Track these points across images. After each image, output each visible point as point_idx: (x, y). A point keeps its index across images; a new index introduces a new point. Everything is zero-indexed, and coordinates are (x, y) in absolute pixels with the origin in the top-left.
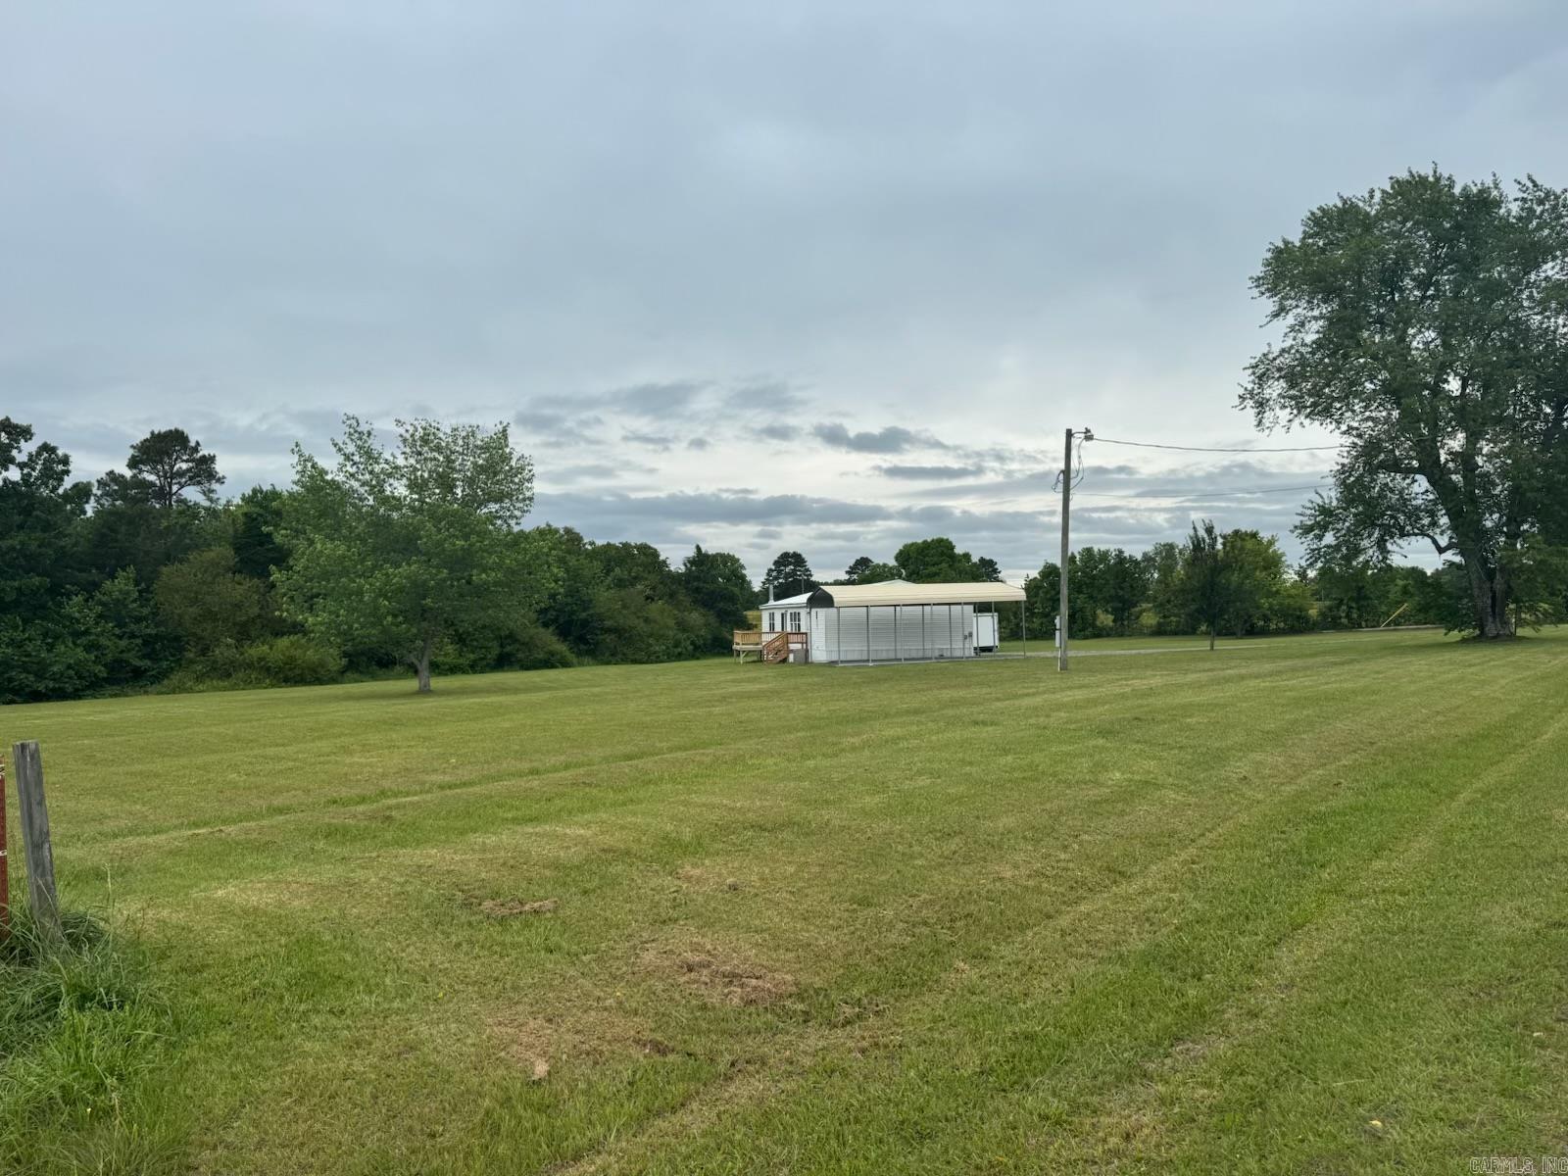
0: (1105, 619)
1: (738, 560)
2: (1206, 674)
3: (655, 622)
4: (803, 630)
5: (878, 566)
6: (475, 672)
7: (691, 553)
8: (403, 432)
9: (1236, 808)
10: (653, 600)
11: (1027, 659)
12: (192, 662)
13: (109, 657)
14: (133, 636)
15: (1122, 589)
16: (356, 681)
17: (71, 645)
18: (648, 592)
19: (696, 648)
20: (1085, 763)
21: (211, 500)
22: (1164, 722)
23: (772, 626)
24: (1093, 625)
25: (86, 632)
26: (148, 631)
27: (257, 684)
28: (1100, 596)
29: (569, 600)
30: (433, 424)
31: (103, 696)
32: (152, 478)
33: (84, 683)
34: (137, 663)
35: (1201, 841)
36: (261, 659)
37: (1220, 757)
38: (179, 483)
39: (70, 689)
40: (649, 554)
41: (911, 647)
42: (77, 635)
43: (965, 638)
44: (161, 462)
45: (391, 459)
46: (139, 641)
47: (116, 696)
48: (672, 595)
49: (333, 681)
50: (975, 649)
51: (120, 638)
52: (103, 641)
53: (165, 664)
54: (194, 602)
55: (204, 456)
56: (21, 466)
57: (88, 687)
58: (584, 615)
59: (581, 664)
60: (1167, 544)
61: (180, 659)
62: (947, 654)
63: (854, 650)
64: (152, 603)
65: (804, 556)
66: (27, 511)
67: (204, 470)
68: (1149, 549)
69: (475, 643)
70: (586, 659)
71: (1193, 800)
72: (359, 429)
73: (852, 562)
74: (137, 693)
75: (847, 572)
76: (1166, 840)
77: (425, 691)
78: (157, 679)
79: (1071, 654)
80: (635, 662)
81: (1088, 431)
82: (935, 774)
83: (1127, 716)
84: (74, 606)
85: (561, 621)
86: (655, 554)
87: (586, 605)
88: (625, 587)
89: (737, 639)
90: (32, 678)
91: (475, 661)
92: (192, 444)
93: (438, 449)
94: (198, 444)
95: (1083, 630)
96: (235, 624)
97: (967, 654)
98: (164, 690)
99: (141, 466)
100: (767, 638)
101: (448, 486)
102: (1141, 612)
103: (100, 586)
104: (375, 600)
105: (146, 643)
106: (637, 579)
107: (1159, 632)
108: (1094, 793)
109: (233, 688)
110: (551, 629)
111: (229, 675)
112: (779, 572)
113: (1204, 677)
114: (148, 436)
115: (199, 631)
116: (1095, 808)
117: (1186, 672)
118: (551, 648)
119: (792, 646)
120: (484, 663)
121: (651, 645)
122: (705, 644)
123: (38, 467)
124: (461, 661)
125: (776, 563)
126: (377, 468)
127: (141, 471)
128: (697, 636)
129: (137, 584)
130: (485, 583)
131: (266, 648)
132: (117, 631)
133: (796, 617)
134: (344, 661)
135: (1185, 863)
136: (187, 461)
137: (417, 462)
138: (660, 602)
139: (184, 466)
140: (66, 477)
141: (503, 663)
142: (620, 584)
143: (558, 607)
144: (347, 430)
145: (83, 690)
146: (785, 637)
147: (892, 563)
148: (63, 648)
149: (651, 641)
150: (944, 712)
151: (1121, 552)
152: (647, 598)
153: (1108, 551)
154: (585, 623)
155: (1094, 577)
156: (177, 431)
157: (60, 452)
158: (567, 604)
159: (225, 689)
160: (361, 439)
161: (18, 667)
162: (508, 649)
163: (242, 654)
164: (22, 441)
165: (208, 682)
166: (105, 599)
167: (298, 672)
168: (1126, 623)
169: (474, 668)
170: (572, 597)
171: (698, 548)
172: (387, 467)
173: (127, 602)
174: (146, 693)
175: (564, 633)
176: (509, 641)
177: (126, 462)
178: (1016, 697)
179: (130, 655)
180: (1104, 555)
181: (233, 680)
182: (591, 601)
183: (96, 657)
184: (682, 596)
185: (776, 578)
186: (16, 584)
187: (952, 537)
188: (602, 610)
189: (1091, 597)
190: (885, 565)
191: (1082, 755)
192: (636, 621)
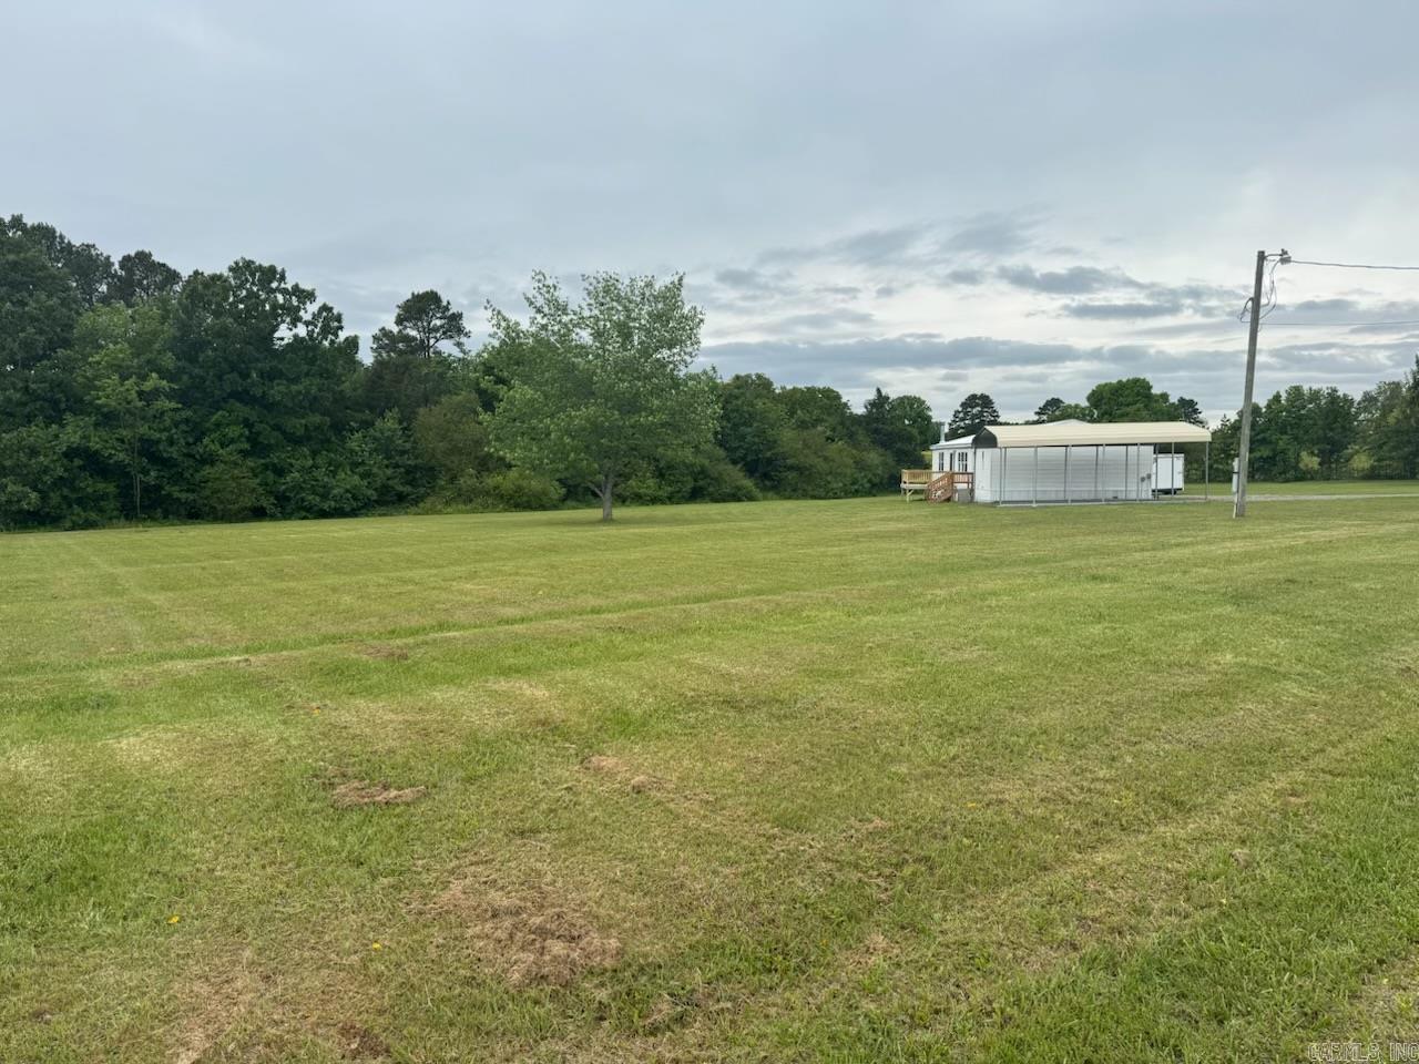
0: (1310, 461)
1: (924, 402)
2: (1407, 525)
3: (833, 461)
4: (969, 470)
5: (1069, 406)
6: (672, 503)
7: (872, 396)
8: (587, 286)
9: (1382, 713)
10: (833, 441)
11: (1209, 503)
12: (442, 488)
13: (379, 484)
14: (397, 466)
15: (1332, 430)
16: (574, 508)
17: (349, 472)
18: (828, 433)
19: (874, 486)
20: (1193, 639)
21: (464, 352)
22: (1322, 586)
23: (941, 466)
24: (1296, 468)
25: (363, 463)
26: (409, 462)
27: (493, 508)
28: (1306, 438)
29: (756, 440)
30: (613, 276)
31: (373, 515)
32: (413, 333)
33: (360, 504)
34: (400, 488)
35: (1318, 761)
36: (496, 488)
37: (1381, 638)
38: (435, 338)
39: (348, 509)
40: (831, 397)
41: (1084, 489)
42: (355, 465)
43: (1143, 479)
44: (421, 320)
45: (578, 310)
46: (402, 470)
47: (385, 515)
48: (851, 436)
49: (555, 507)
50: (1154, 491)
51: (387, 466)
52: (375, 470)
53: (422, 490)
54: (443, 438)
55: (454, 314)
56: (307, 324)
57: (363, 507)
58: (769, 454)
59: (765, 499)
60: (1394, 383)
61: (434, 486)
62: (1122, 496)
63: (1018, 490)
64: (412, 439)
65: (991, 398)
66: (312, 362)
67: (454, 325)
68: (1372, 388)
69: (672, 478)
70: (770, 494)
71: (1323, 697)
72: (546, 283)
73: (1042, 404)
74: (399, 514)
75: (1037, 413)
76: (1264, 756)
77: (607, 520)
78: (416, 502)
79: (1252, 498)
80: (814, 497)
81: (1284, 252)
82: (992, 645)
83: (1281, 576)
84: (354, 442)
85: (749, 459)
86: (838, 397)
87: (772, 444)
88: (807, 428)
89: (905, 478)
90: (318, 499)
91: (671, 493)
92: (445, 303)
93: (618, 299)
94: (449, 303)
95: (1284, 473)
96: (476, 458)
97: (1144, 496)
98: (419, 511)
99: (405, 323)
100: (935, 477)
101: (626, 334)
102: (1352, 456)
103: (374, 425)
104: (561, 438)
105: (408, 472)
106: (819, 421)
107: (1372, 476)
108: (1185, 681)
109: (474, 511)
110: (739, 466)
111: (471, 501)
112: (966, 413)
113: (1403, 528)
114: (410, 297)
115: (448, 462)
116: (1177, 703)
117: (1382, 522)
118: (738, 483)
119: (959, 486)
120: (680, 495)
121: (829, 483)
122: (881, 483)
123: (319, 325)
124: (660, 493)
125: (963, 405)
126: (565, 319)
127: (406, 327)
128: (874, 475)
129: (400, 422)
130: (653, 423)
131: (500, 478)
132: (385, 462)
133: (963, 457)
134: (563, 491)
135: (1279, 794)
136: (441, 318)
137: (601, 312)
138: (840, 443)
139: (438, 322)
140: (340, 332)
141: (695, 495)
142: (803, 425)
143: (746, 446)
144: (536, 285)
145: (359, 510)
146: (951, 475)
147: (1084, 403)
148: (343, 476)
149: (829, 478)
150: (1068, 563)
151: (1335, 391)
152: (828, 438)
153: (1320, 390)
154: (769, 461)
155: (1300, 418)
156: (432, 292)
157: (335, 312)
158: (754, 443)
159: (468, 512)
160: (548, 292)
161: (308, 489)
162: (701, 483)
163: (481, 483)
164: (308, 303)
165: (454, 506)
166: (378, 435)
167: (525, 499)
168: (1333, 466)
169: (671, 499)
170: (759, 436)
171: (879, 391)
172: (575, 317)
173: (395, 438)
174: (406, 513)
175: (751, 470)
176: (701, 476)
177: (394, 319)
178: (1164, 547)
179: (396, 481)
180: (1315, 395)
181: (474, 505)
182: (775, 442)
183: (369, 483)
184: (861, 436)
185: (963, 420)
186: (303, 421)
187: (1148, 377)
188: (785, 449)
189: (1296, 438)
190: (1077, 406)
191: (1193, 628)
192: (817, 460)
